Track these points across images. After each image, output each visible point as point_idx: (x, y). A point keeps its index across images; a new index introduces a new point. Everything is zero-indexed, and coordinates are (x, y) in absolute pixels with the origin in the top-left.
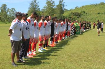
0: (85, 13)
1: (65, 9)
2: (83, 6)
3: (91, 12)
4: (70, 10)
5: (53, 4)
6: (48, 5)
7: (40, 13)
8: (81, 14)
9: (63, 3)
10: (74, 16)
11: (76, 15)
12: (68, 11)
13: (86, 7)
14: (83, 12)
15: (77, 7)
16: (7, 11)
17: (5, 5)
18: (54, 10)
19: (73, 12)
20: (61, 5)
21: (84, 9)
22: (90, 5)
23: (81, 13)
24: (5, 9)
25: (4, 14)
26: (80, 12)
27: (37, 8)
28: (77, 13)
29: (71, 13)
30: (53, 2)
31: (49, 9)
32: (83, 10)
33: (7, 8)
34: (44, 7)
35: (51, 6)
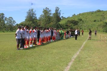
0: (82, 21)
1: (62, 17)
2: (80, 14)
3: (88, 20)
4: (68, 18)
5: (50, 13)
6: (44, 14)
7: (37, 22)
8: (78, 22)
9: (59, 11)
10: (71, 24)
11: (73, 23)
12: (66, 18)
13: (83, 14)
14: (80, 19)
15: (74, 14)
16: (4, 20)
17: (3, 14)
18: (50, 18)
19: (70, 20)
20: (57, 13)
21: (81, 16)
22: (87, 13)
23: (78, 20)
24: (3, 18)
25: (2, 23)
26: (76, 19)
27: (34, 16)
28: (74, 21)
29: (68, 21)
30: (50, 11)
31: (46, 17)
32: (79, 18)
33: (4, 17)
34: (41, 16)
35: (47, 14)
